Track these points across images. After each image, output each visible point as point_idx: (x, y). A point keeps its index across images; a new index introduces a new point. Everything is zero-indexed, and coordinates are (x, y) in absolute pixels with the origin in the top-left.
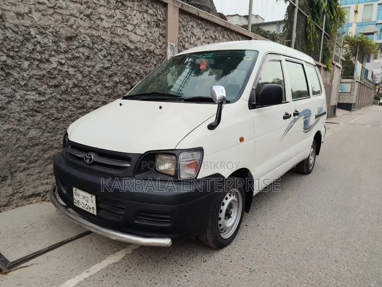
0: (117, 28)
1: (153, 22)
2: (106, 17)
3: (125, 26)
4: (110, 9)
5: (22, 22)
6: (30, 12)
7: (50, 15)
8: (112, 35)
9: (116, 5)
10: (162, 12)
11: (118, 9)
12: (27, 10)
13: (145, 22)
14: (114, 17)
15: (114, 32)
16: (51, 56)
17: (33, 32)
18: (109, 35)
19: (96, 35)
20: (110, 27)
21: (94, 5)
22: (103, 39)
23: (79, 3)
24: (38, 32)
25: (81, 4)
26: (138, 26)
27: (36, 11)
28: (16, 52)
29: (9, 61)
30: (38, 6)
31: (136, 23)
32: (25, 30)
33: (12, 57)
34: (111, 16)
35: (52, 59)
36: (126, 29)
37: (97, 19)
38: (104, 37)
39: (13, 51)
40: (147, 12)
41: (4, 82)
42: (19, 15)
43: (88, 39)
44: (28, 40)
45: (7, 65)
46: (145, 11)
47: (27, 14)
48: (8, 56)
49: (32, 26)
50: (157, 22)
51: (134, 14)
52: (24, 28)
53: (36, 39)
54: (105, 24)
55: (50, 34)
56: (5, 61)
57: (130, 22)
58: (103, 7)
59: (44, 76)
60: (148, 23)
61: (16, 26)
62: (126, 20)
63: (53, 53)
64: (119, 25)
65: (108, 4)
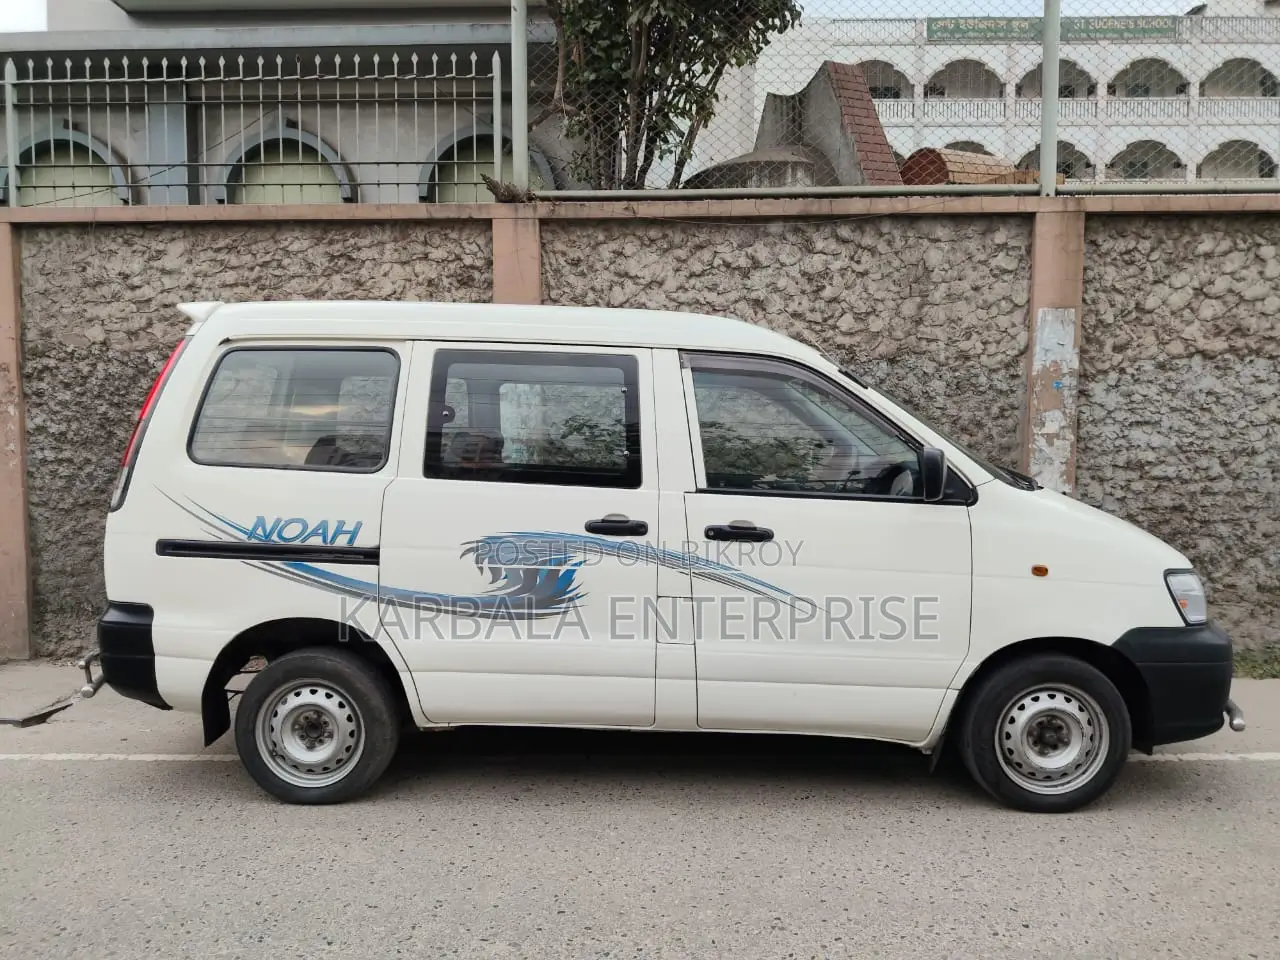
1: (447, 277)
2: (306, 296)
4: (316, 278)
5: (136, 344)
6: (150, 324)
7: (183, 322)
9: (331, 265)
10: (478, 246)
11: (337, 272)
12: (144, 322)
13: (419, 284)
14: (324, 293)
17: (151, 357)
21: (275, 281)
23: (242, 285)
25: (247, 285)
26: (398, 299)
27: (160, 321)
28: (123, 396)
29: (112, 413)
30: (163, 311)
31: (390, 292)
32: (139, 358)
33: (118, 405)
34: (317, 291)
39: (119, 395)
40: (426, 257)
41: (104, 447)
42: (132, 334)
44: (144, 373)
45: (107, 419)
46: (420, 259)
47: (144, 329)
48: (112, 404)
49: (149, 349)
50: (460, 275)
51: (382, 273)
52: (138, 354)
56: (105, 413)
57: (371, 295)
58: (296, 280)
60: (430, 283)
61: (125, 353)
62: (359, 292)
65: (310, 268)
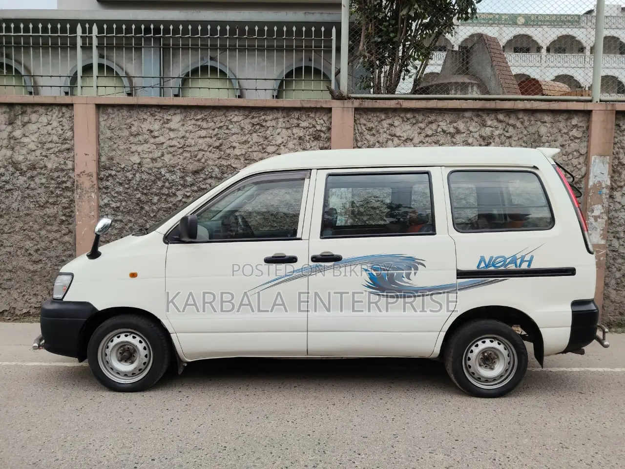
0: (253, 153)
1: (308, 135)
2: (240, 144)
3: (264, 149)
4: (245, 135)
5: (155, 164)
6: (163, 155)
7: (179, 155)
8: (247, 162)
9: (253, 128)
10: (324, 121)
11: (255, 132)
12: (160, 154)
13: (294, 139)
14: (249, 142)
15: (249, 158)
16: (178, 190)
17: (163, 171)
18: (243, 162)
19: (225, 164)
20: (244, 153)
21: (225, 135)
22: (234, 168)
23: (209, 137)
24: (168, 171)
25: (211, 137)
26: (284, 146)
27: (168, 154)
28: (149, 189)
29: (143, 198)
30: (169, 149)
31: (281, 142)
32: (157, 171)
33: (146, 194)
34: (245, 141)
35: (178, 193)
36: (265, 152)
37: (228, 148)
38: (234, 166)
39: (146, 189)
40: (298, 126)
41: (138, 215)
42: (154, 160)
43: (217, 169)
44: (159, 179)
45: (141, 201)
46: (295, 126)
47: (159, 158)
48: (143, 193)
49: (162, 167)
50: (314, 135)
51: (277, 133)
52: (157, 170)
53: (164, 178)
54: (237, 152)
55: (178, 171)
56: (139, 198)
57: (271, 144)
58: (235, 135)
59: (170, 208)
60: (300, 138)
61: (150, 169)
62: (266, 142)
63: (180, 187)
64: (256, 150)
65: (242, 130)
